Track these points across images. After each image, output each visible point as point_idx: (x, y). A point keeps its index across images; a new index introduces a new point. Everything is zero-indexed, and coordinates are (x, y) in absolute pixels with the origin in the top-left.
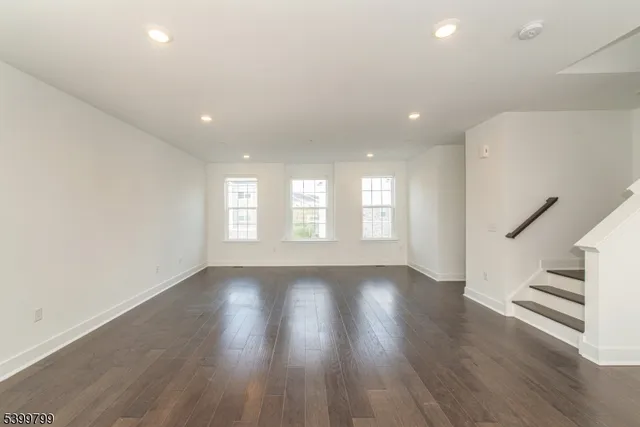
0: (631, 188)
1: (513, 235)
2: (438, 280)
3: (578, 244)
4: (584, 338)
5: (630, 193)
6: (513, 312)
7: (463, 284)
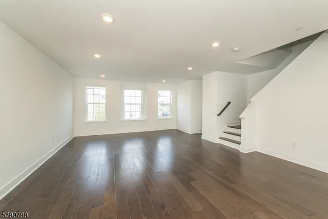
0: (251, 100)
1: (219, 115)
2: (190, 133)
3: (240, 117)
4: (241, 146)
5: (250, 101)
6: (219, 141)
7: (201, 134)
